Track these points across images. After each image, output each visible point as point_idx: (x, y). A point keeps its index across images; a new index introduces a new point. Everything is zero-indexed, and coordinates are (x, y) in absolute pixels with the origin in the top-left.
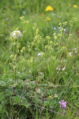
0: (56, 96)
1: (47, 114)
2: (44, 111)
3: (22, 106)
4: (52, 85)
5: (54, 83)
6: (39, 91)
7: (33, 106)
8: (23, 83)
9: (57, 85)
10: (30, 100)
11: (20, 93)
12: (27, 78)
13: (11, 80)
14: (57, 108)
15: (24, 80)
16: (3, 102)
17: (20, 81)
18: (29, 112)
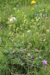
0: (40, 57)
1: (35, 69)
2: (33, 67)
3: (18, 65)
4: (37, 50)
5: (39, 49)
6: (29, 55)
7: (26, 64)
8: (19, 50)
9: (41, 51)
10: (23, 61)
11: (17, 57)
12: (21, 47)
13: (11, 49)
14: (41, 65)
15: (19, 48)
16: (6, 63)
17: (16, 49)
18: (23, 68)
